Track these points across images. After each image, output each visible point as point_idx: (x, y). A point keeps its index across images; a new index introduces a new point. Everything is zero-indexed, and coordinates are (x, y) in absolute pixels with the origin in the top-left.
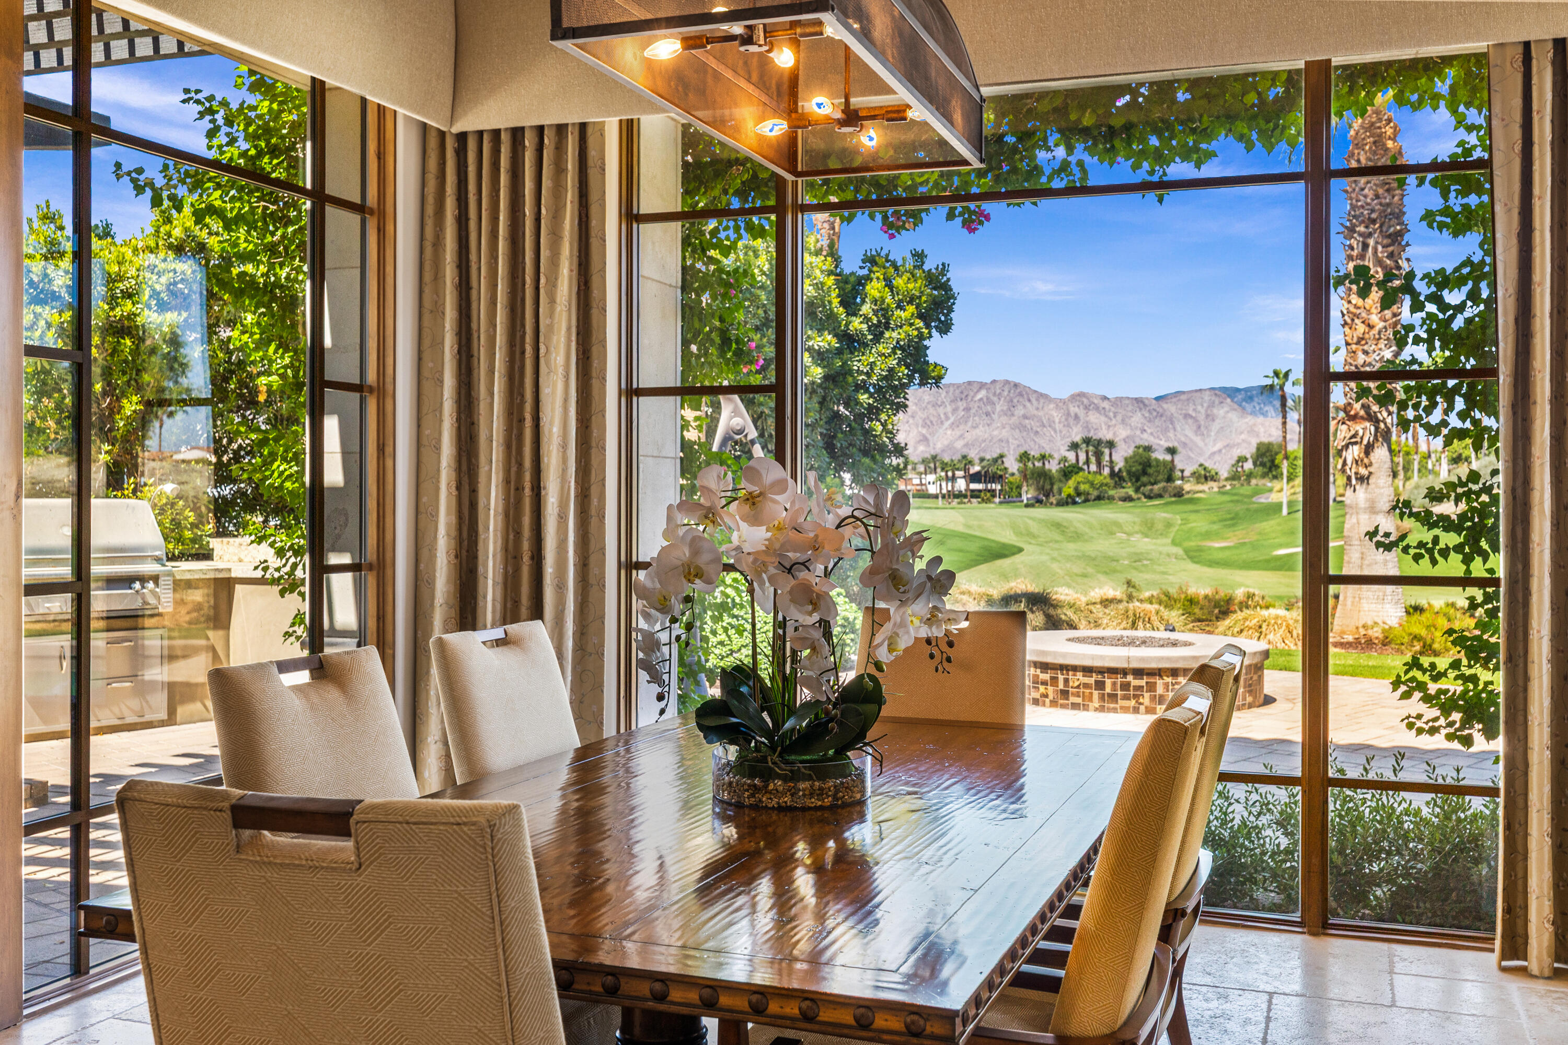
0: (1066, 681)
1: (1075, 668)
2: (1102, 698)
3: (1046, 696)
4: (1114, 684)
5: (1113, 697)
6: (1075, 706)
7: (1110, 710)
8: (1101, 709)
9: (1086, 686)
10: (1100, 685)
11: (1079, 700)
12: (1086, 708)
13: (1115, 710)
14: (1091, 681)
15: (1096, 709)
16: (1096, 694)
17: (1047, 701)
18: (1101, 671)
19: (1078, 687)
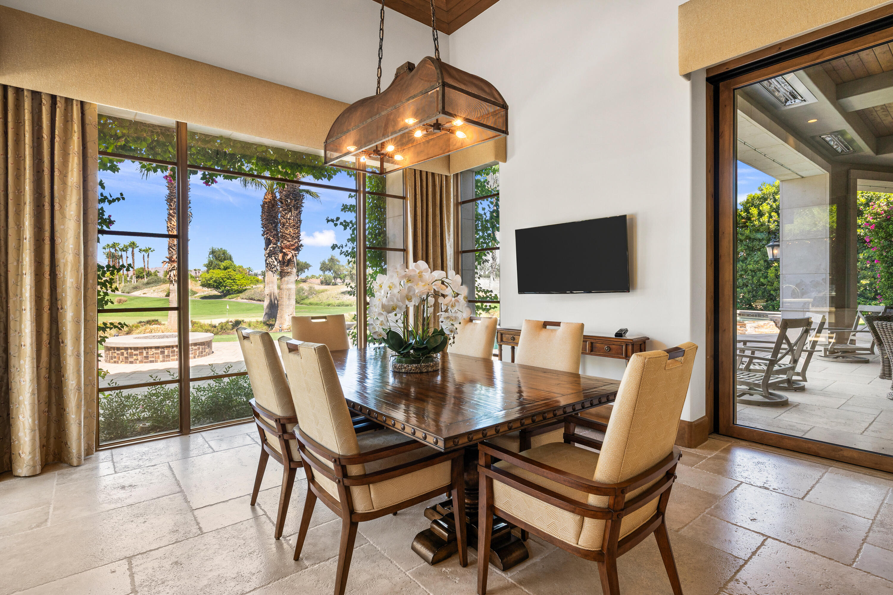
0: (147, 353)
1: (151, 348)
2: (164, 357)
3: (138, 360)
4: (169, 351)
5: (168, 356)
6: (151, 362)
7: (166, 361)
8: (164, 361)
9: (156, 353)
10: (162, 353)
11: (154, 359)
12: (156, 361)
13: (169, 361)
14: (159, 351)
15: (161, 361)
16: (161, 356)
17: (138, 361)
18: (163, 347)
19: (153, 354)
